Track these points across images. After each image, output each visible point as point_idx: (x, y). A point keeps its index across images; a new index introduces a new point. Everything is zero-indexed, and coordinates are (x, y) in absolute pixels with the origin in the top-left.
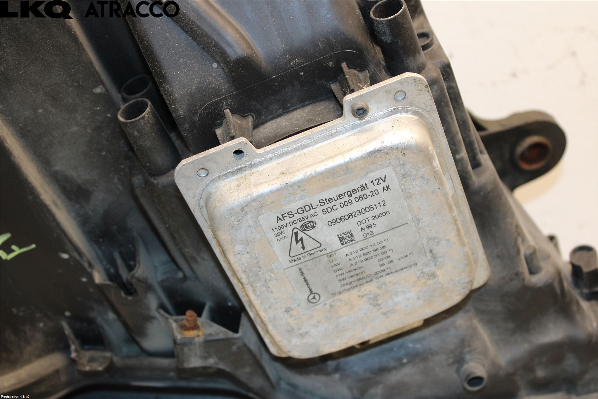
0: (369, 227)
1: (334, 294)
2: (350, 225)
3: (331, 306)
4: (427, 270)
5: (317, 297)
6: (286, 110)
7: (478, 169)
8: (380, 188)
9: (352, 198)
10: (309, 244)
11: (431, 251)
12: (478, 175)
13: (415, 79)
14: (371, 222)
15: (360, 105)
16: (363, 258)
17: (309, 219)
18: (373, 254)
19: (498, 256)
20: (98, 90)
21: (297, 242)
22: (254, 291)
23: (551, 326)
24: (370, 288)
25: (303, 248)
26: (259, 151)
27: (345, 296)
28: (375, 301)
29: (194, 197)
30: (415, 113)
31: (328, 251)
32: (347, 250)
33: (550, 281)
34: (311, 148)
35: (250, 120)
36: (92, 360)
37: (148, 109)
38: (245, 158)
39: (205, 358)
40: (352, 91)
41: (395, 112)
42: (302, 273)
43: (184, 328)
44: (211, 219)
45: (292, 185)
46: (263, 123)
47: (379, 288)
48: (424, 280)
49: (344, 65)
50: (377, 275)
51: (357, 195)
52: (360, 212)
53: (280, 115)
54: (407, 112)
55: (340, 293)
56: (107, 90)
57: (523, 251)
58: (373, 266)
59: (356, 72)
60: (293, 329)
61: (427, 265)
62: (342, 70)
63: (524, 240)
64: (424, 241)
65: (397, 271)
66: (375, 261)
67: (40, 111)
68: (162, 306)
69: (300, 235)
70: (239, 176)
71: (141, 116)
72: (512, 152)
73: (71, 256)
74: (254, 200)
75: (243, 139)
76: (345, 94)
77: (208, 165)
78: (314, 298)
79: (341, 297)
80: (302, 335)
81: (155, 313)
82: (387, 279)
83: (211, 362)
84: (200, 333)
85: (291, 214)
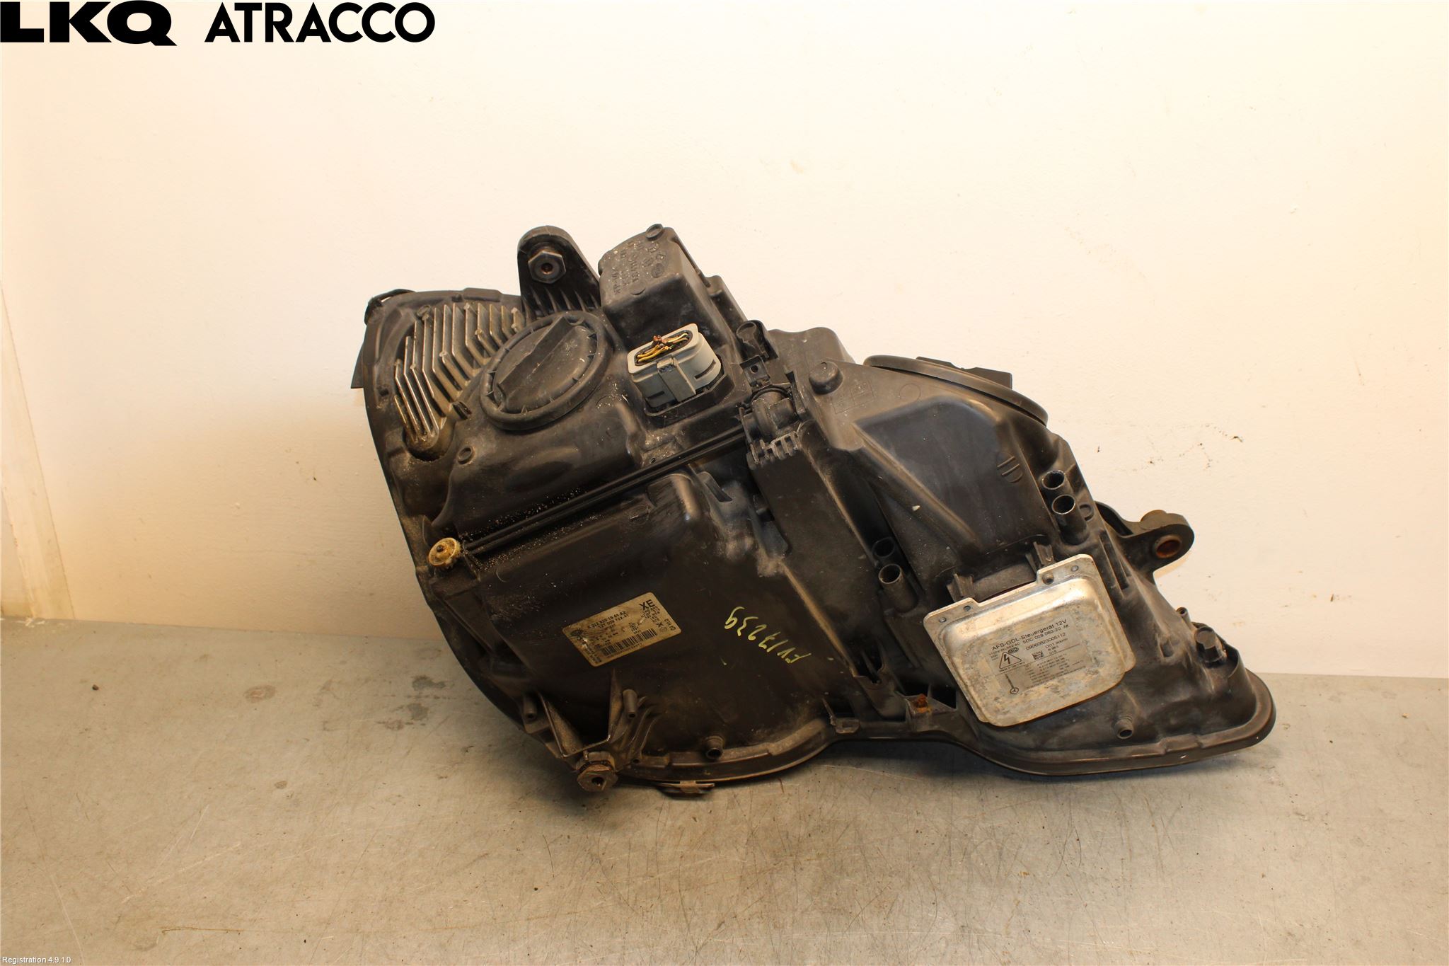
0: (1054, 648)
1: (1028, 688)
2: (1042, 648)
3: (1026, 695)
4: (1092, 669)
5: (1017, 690)
6: (995, 570)
7: (1126, 589)
8: (1062, 626)
9: (1043, 633)
10: (1013, 660)
11: (1095, 659)
12: (1126, 594)
13: (1085, 559)
14: (1055, 646)
15: (1048, 576)
16: (1049, 666)
17: (1015, 647)
18: (1056, 663)
19: (1141, 648)
20: (862, 557)
21: (1005, 660)
22: (974, 690)
23: (1180, 689)
24: (1054, 682)
25: (1009, 663)
26: (981, 605)
27: (1036, 688)
28: (1055, 690)
29: (936, 633)
30: (1084, 577)
31: (1026, 663)
32: (1037, 662)
33: (1180, 661)
34: (1015, 602)
35: (971, 579)
36: (845, 726)
37: (901, 575)
38: (971, 610)
39: (932, 725)
40: (1043, 566)
41: (1071, 578)
42: (1007, 677)
43: (917, 705)
44: (949, 650)
45: (1004, 629)
46: (979, 579)
47: (1059, 682)
48: (1090, 675)
49: (1035, 543)
50: (1058, 675)
51: (1047, 631)
52: (1048, 641)
53: (990, 574)
54: (1079, 577)
55: (1032, 687)
56: (867, 556)
57: (1159, 641)
58: (1056, 670)
59: (1043, 547)
60: (999, 710)
61: (1092, 667)
62: (1033, 546)
63: (1160, 633)
64: (1091, 653)
65: (1071, 672)
66: (1057, 667)
67: (822, 572)
68: (898, 689)
69: (1008, 656)
70: (967, 621)
71: (896, 580)
72: (1151, 547)
73: (835, 660)
74: (978, 639)
75: (970, 599)
76: (1038, 569)
77: (946, 616)
78: (1015, 691)
79: (1033, 689)
80: (1005, 713)
81: (892, 693)
82: (1065, 677)
83: (936, 727)
84: (929, 709)
85: (1002, 645)
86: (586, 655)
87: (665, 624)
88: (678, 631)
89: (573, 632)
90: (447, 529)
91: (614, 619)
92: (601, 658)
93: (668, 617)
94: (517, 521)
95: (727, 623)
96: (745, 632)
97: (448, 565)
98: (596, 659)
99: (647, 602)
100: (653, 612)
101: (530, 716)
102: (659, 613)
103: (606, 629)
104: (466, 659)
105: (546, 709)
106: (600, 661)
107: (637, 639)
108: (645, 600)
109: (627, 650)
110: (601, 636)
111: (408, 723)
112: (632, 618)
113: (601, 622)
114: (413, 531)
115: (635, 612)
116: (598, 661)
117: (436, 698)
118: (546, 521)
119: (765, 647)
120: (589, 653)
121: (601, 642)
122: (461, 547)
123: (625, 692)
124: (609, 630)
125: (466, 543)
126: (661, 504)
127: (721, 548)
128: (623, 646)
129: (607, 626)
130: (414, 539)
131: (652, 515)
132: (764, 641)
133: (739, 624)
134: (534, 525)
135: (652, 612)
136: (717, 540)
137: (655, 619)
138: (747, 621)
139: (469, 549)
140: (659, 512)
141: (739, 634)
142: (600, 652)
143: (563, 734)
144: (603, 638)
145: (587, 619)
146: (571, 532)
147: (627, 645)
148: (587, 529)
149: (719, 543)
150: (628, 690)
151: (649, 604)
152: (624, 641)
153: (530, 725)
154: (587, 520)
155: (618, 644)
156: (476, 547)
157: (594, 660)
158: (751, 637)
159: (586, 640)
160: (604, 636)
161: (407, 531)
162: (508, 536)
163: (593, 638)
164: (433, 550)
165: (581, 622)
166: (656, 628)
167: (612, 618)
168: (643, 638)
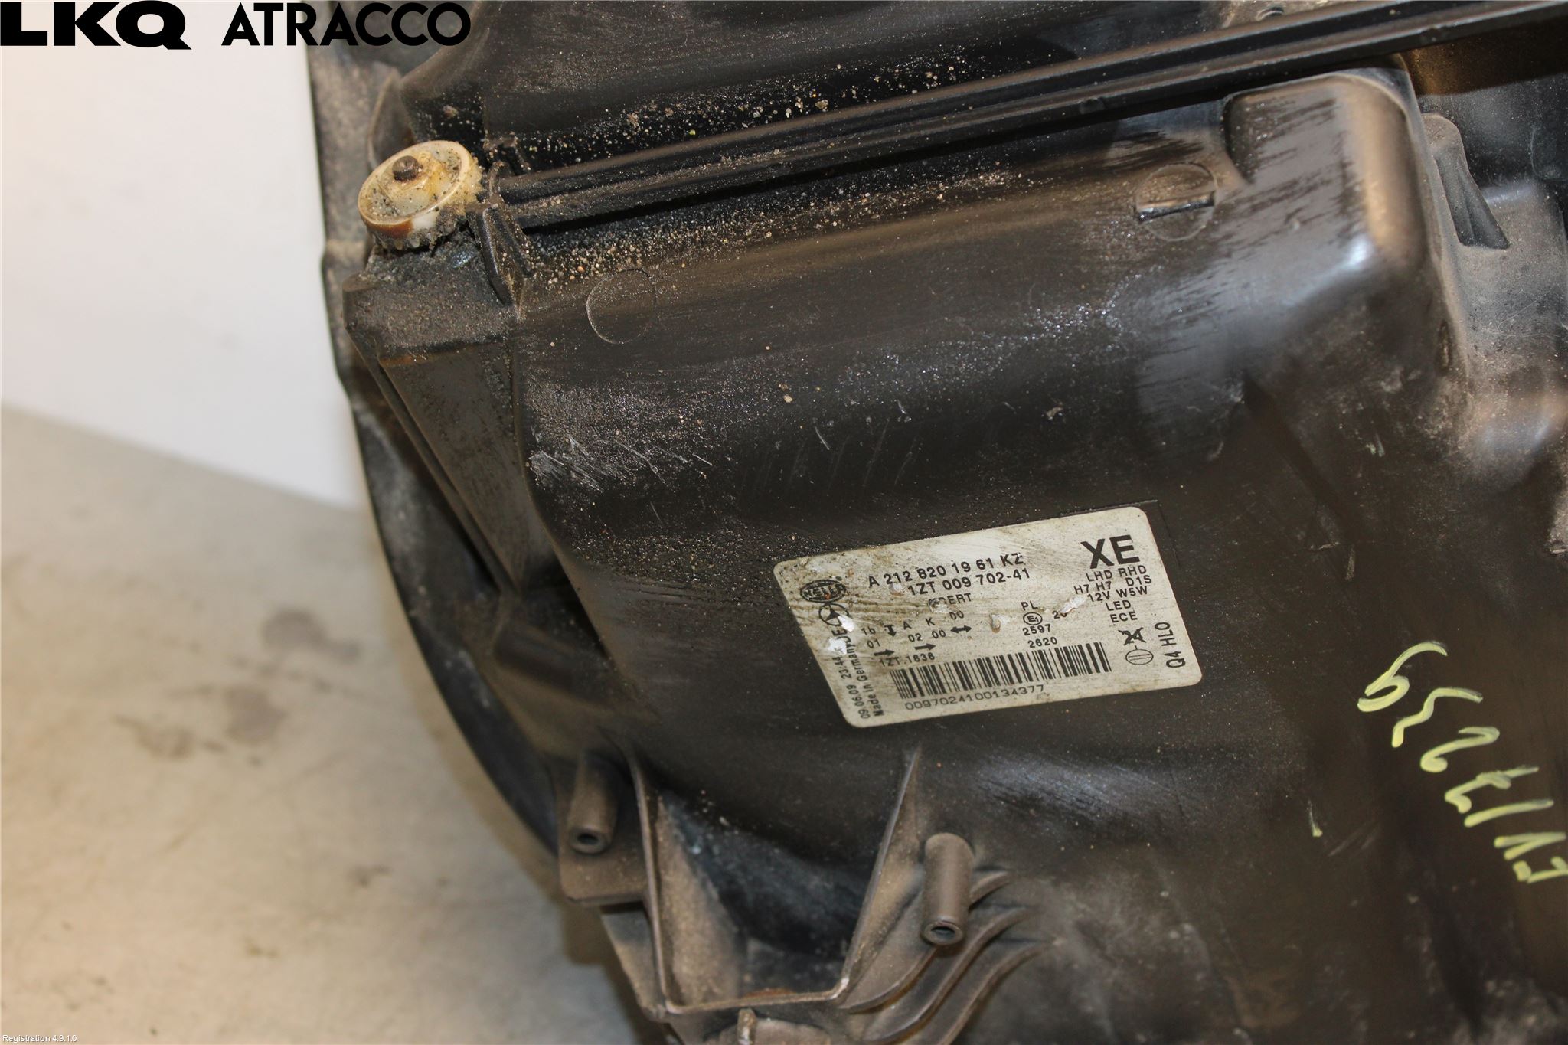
86: (833, 678)
87: (1152, 640)
88: (1191, 674)
89: (809, 586)
90: (451, 110)
91: (971, 575)
92: (882, 702)
93: (1173, 614)
94: (704, 131)
95: (1371, 690)
96: (1421, 740)
97: (421, 234)
98: (865, 699)
99: (1114, 540)
100: (1122, 585)
101: (587, 837)
102: (1143, 591)
103: (933, 603)
104: (422, 590)
105: (646, 830)
106: (879, 713)
107: (1034, 667)
108: (1108, 534)
109: (983, 696)
110: (906, 626)
111: (213, 747)
112: (1038, 586)
113: (921, 572)
114: (341, 115)
115: (1057, 567)
116: (868, 706)
117: (322, 686)
118: (810, 151)
119: (1464, 805)
120: (844, 673)
121: (900, 646)
122: (483, 183)
123: (934, 841)
124: (943, 609)
125: (502, 173)
126: (1268, 177)
127: (1451, 404)
128: (976, 677)
129: (940, 592)
130: (341, 142)
131: (1225, 212)
132: (1469, 786)
133: (1410, 704)
134: (762, 158)
135: (1119, 584)
136: (1444, 371)
137: (1121, 611)
138: (1439, 702)
139: (511, 198)
140: (1255, 209)
141: (1397, 739)
142: (888, 680)
143: (683, 926)
144: (912, 632)
145: (876, 550)
146: (893, 215)
147: (990, 678)
148: (958, 214)
149: (1448, 387)
150: (948, 836)
151: (1118, 550)
152: (984, 664)
153: (580, 869)
154: (965, 183)
155: (960, 667)
156: (536, 196)
157: (858, 700)
158: (1432, 762)
159: (848, 624)
160: (919, 626)
161: (325, 112)
162: (660, 178)
163: (879, 626)
164: (383, 170)
165: (851, 555)
166: (1114, 646)
167: (967, 567)
168: (1055, 666)
